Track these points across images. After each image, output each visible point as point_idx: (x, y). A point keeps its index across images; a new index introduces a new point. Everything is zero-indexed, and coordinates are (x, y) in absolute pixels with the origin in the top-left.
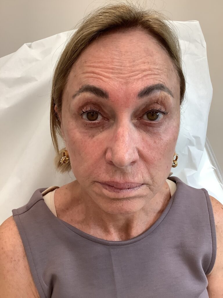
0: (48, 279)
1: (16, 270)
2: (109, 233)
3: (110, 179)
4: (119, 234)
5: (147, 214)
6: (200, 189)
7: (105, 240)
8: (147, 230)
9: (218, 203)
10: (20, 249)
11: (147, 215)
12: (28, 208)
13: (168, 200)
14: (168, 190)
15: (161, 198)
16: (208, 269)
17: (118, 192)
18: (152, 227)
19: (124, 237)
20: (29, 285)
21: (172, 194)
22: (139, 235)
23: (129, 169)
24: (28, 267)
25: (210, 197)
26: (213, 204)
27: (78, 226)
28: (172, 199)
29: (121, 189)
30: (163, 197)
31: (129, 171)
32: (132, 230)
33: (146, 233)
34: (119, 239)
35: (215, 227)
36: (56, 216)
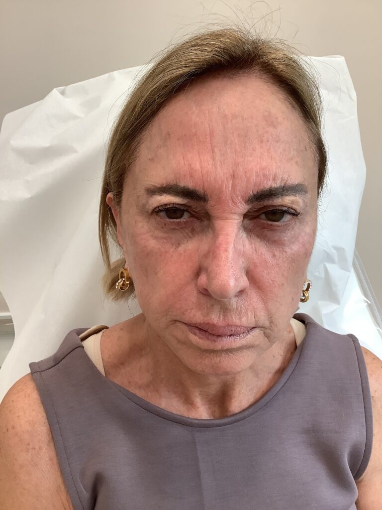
0: (89, 481)
1: (36, 465)
2: (192, 407)
3: (203, 320)
4: (209, 408)
5: (257, 375)
6: (345, 335)
7: (186, 417)
8: (256, 402)
9: (375, 358)
10: (42, 429)
11: (258, 377)
12: (57, 360)
13: (292, 353)
14: (292, 335)
15: (281, 349)
16: (358, 471)
17: (215, 341)
18: (266, 397)
19: (217, 414)
20: (56, 491)
21: (298, 343)
22: (244, 410)
23: (234, 303)
24: (55, 460)
25: (362, 348)
26: (367, 360)
27: (140, 393)
28: (298, 351)
29: (219, 336)
30: (284, 347)
31: (234, 307)
32: (233, 401)
33: (255, 406)
34: (210, 417)
35: (370, 398)
36: (104, 374)
